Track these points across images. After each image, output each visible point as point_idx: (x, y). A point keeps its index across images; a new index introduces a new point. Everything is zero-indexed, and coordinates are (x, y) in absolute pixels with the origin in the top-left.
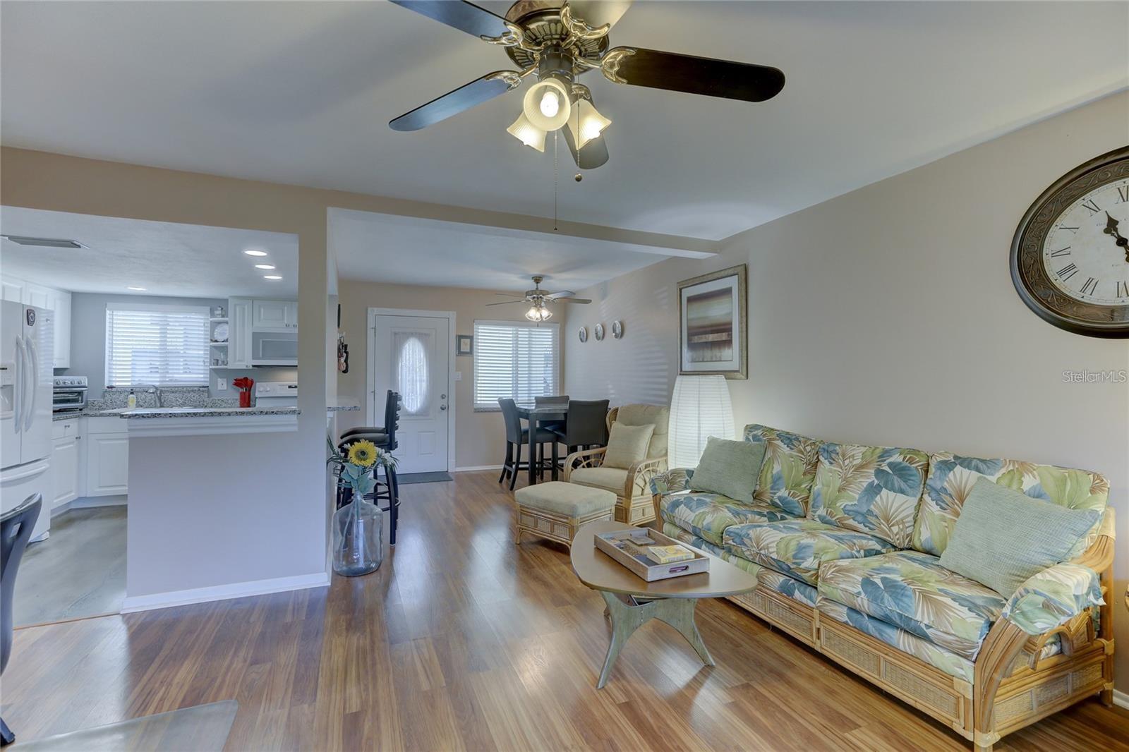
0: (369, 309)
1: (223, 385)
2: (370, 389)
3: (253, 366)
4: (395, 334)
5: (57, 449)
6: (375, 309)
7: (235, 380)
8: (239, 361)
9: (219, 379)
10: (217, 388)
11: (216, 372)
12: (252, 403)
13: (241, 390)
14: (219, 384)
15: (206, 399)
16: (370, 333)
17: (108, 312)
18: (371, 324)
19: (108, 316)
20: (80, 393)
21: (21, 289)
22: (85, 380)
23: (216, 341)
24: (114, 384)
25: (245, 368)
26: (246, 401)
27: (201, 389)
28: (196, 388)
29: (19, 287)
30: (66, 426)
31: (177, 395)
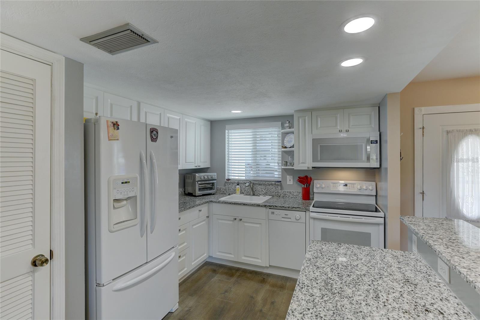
0: (417, 110)
1: (290, 181)
2: (418, 190)
3: (313, 167)
4: (448, 132)
5: (194, 227)
6: (423, 108)
7: (298, 177)
8: (302, 163)
9: (288, 176)
10: (287, 183)
11: (286, 171)
12: (311, 196)
13: (303, 186)
14: (288, 180)
15: (280, 191)
16: (418, 133)
17: (227, 131)
18: (418, 124)
19: (227, 134)
20: (213, 184)
21: (180, 119)
22: (214, 175)
23: (286, 147)
24: (230, 178)
25: (306, 169)
26: (307, 195)
27: (276, 183)
28: (273, 183)
29: (179, 118)
30: (199, 211)
31: (262, 187)
